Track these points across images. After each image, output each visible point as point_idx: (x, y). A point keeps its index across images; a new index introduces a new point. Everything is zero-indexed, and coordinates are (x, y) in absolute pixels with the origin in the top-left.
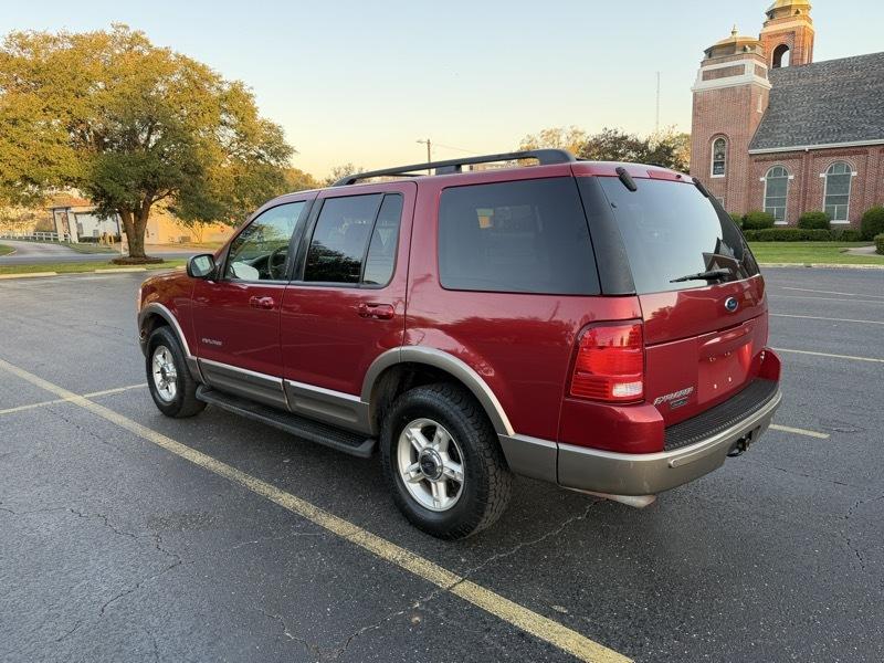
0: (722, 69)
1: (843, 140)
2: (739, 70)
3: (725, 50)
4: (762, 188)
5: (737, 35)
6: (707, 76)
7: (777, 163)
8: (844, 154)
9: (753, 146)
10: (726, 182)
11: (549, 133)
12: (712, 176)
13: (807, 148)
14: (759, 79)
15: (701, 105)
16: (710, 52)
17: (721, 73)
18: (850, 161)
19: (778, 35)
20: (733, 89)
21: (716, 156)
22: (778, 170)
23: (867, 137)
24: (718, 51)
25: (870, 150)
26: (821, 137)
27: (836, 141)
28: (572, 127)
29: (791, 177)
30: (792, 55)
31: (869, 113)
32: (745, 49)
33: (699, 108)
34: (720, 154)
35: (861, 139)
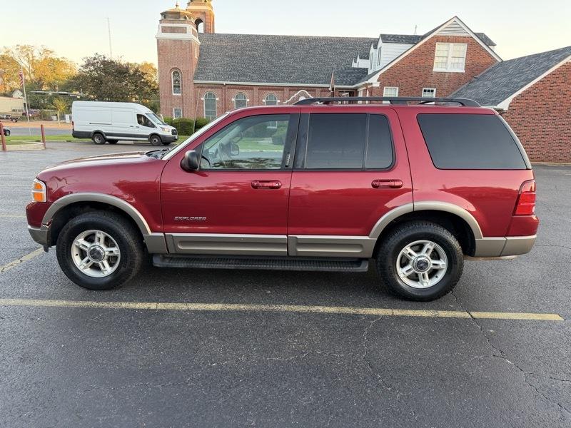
0: (174, 28)
1: (241, 81)
2: (184, 30)
3: (173, 15)
4: (203, 104)
5: (179, 8)
6: (164, 30)
7: (210, 90)
8: (243, 89)
9: (196, 78)
10: (182, 99)
11: (23, 48)
12: (173, 94)
13: (224, 83)
14: (194, 38)
15: (162, 48)
16: (164, 15)
17: (173, 30)
18: (246, 93)
19: (197, 13)
20: (181, 41)
21: (175, 81)
22: (210, 94)
23: (252, 80)
24: (170, 15)
25: (255, 88)
26: (231, 77)
27: (238, 81)
28: (42, 46)
29: (217, 99)
30: (205, 26)
31: (251, 67)
32: (185, 18)
33: (162, 50)
34: (177, 80)
35: (249, 81)
